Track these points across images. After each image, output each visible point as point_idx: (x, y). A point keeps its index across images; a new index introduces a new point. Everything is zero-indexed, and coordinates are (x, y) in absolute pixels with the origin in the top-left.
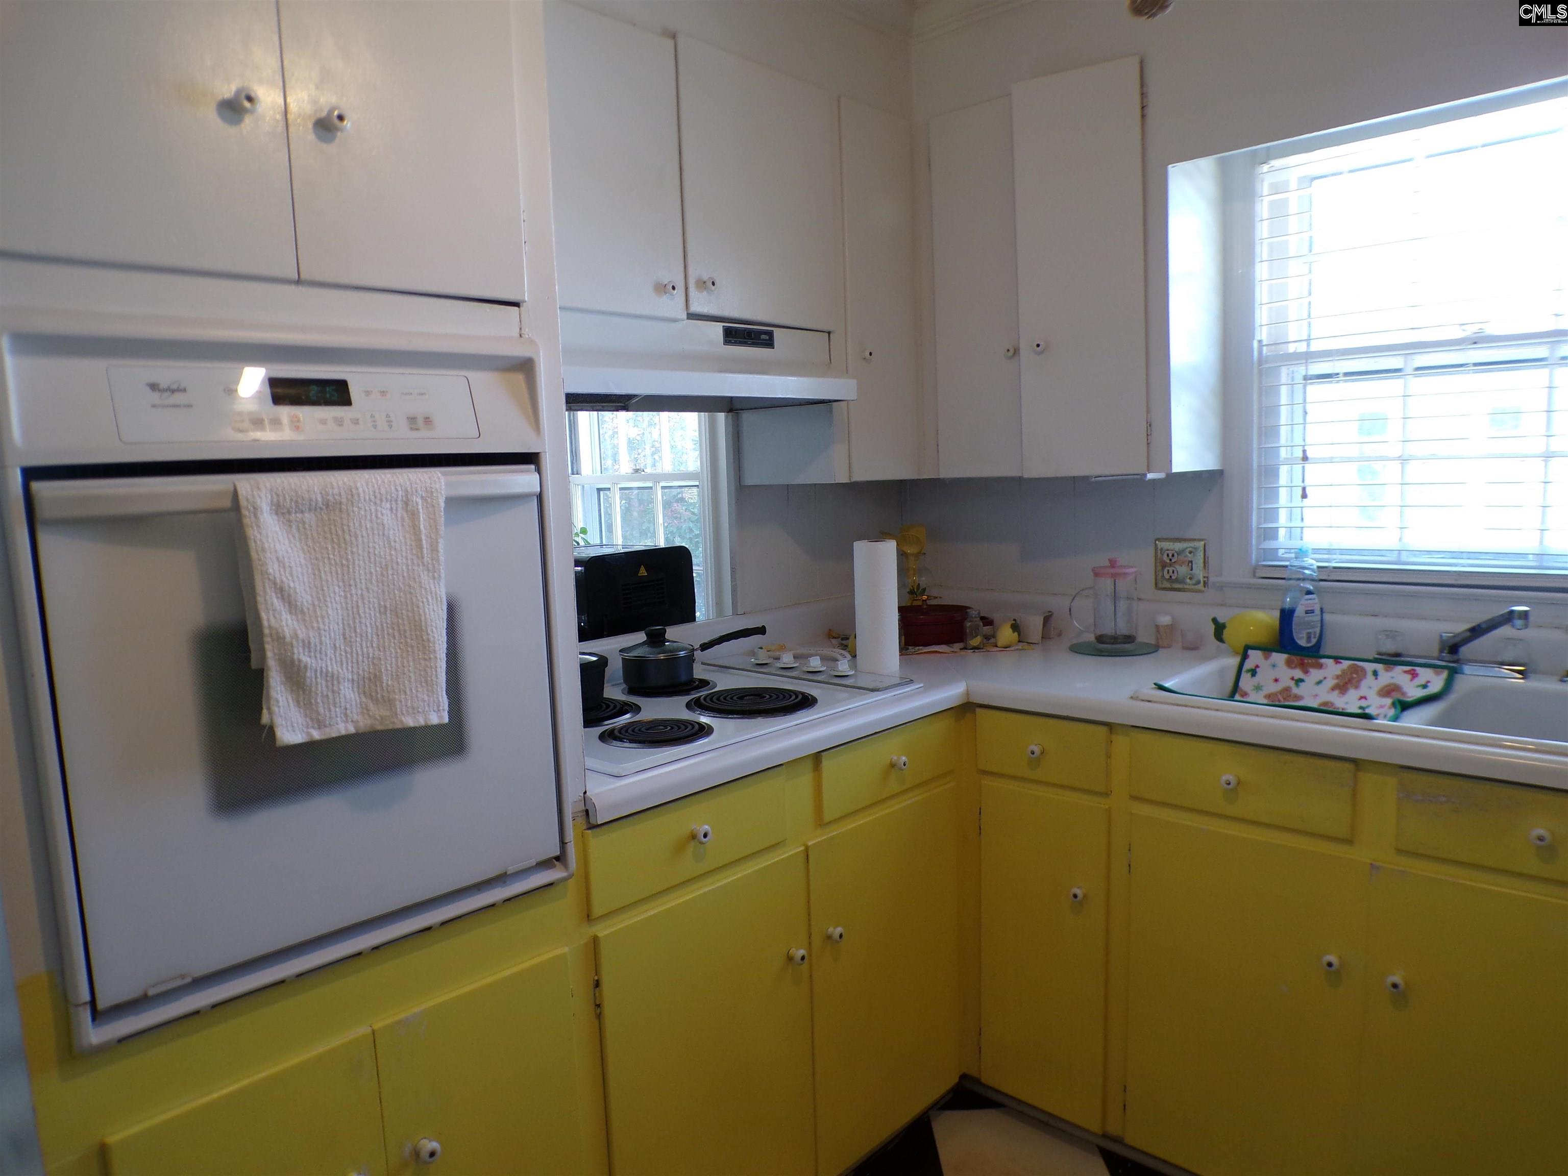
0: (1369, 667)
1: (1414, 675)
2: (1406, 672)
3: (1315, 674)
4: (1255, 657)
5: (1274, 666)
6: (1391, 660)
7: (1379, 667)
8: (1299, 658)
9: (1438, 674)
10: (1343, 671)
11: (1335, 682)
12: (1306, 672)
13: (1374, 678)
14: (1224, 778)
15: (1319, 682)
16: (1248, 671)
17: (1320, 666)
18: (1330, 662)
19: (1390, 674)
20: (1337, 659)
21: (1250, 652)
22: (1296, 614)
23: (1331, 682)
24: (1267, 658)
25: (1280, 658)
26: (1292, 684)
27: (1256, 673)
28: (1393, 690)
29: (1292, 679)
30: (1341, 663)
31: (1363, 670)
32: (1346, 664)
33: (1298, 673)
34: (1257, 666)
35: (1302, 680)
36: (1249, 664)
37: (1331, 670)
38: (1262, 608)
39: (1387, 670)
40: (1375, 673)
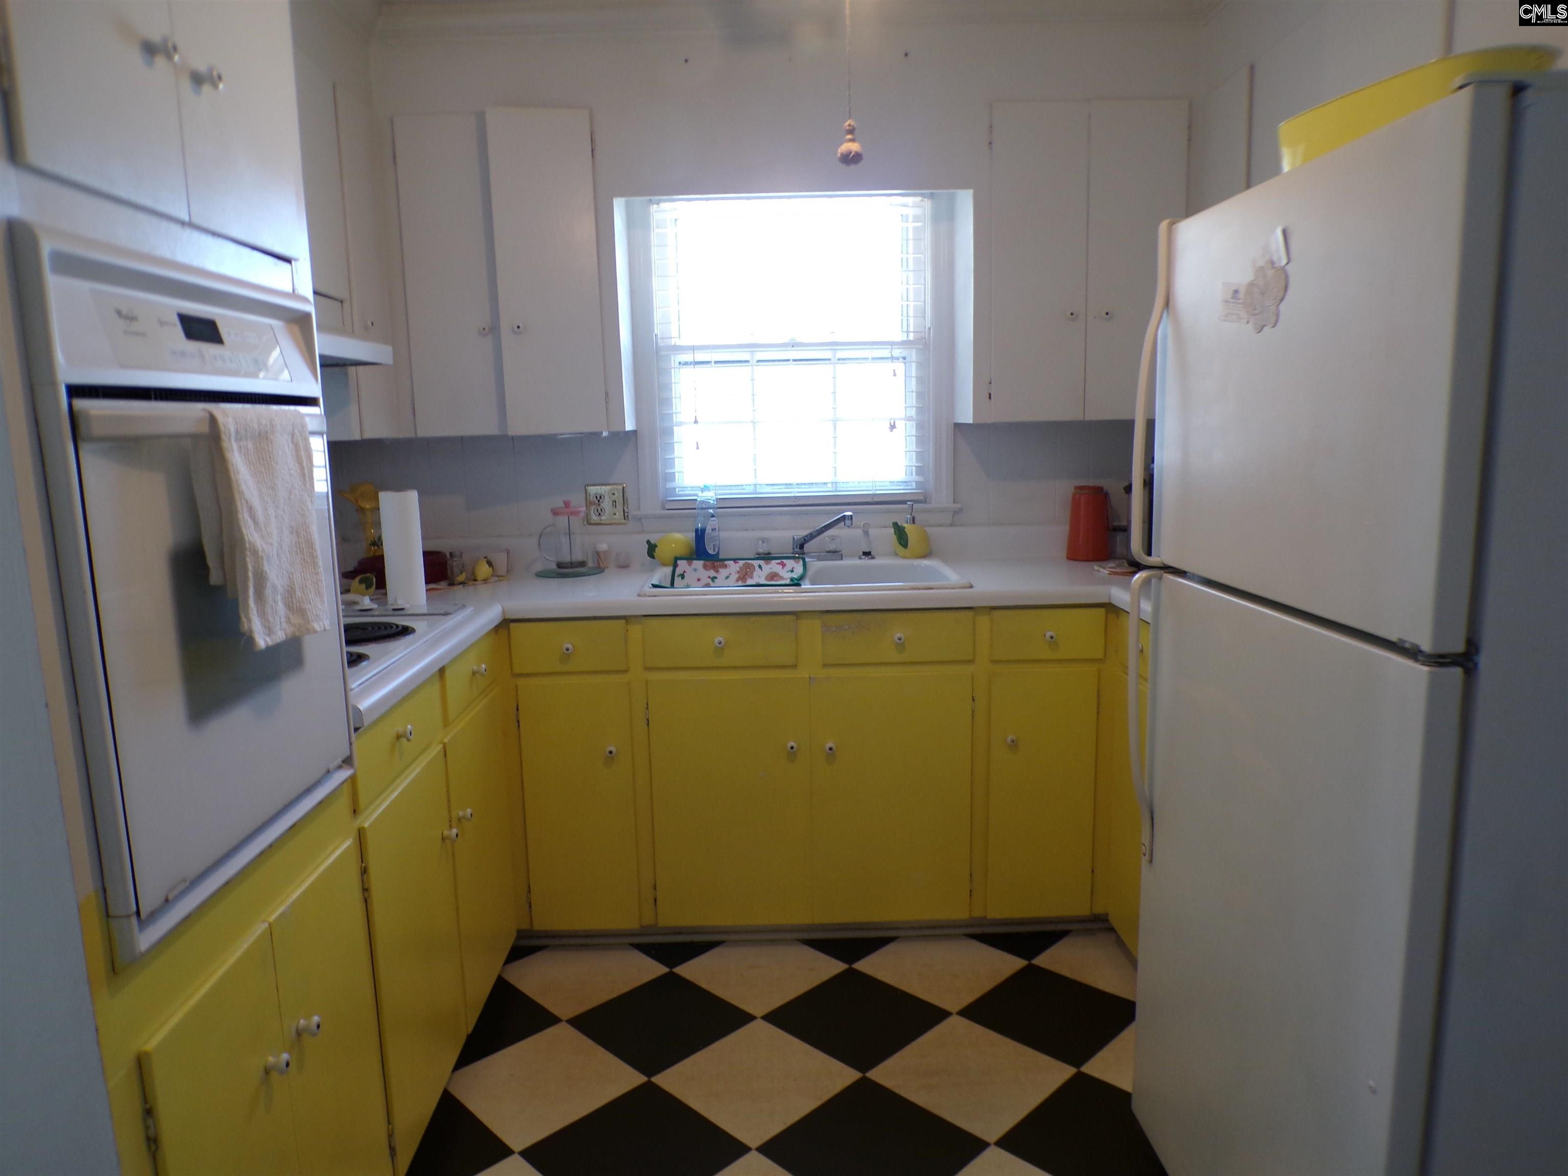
0: (756, 563)
1: (784, 565)
2: (778, 564)
3: (723, 572)
4: (682, 564)
5: (695, 570)
6: (767, 557)
7: (761, 562)
8: (711, 562)
9: (797, 563)
10: (740, 568)
11: (737, 576)
12: (717, 572)
13: (760, 570)
14: (716, 641)
15: (727, 577)
16: (679, 576)
17: (726, 566)
18: (731, 562)
19: (769, 566)
20: (735, 560)
21: (679, 562)
22: (706, 532)
23: (735, 576)
24: (690, 565)
25: (699, 564)
26: (710, 581)
27: (684, 576)
28: (774, 576)
29: (709, 577)
30: (738, 562)
31: (752, 565)
32: (741, 563)
33: (712, 573)
34: (685, 572)
35: (716, 578)
36: (679, 571)
37: (733, 568)
38: (679, 532)
39: (767, 564)
40: (760, 567)
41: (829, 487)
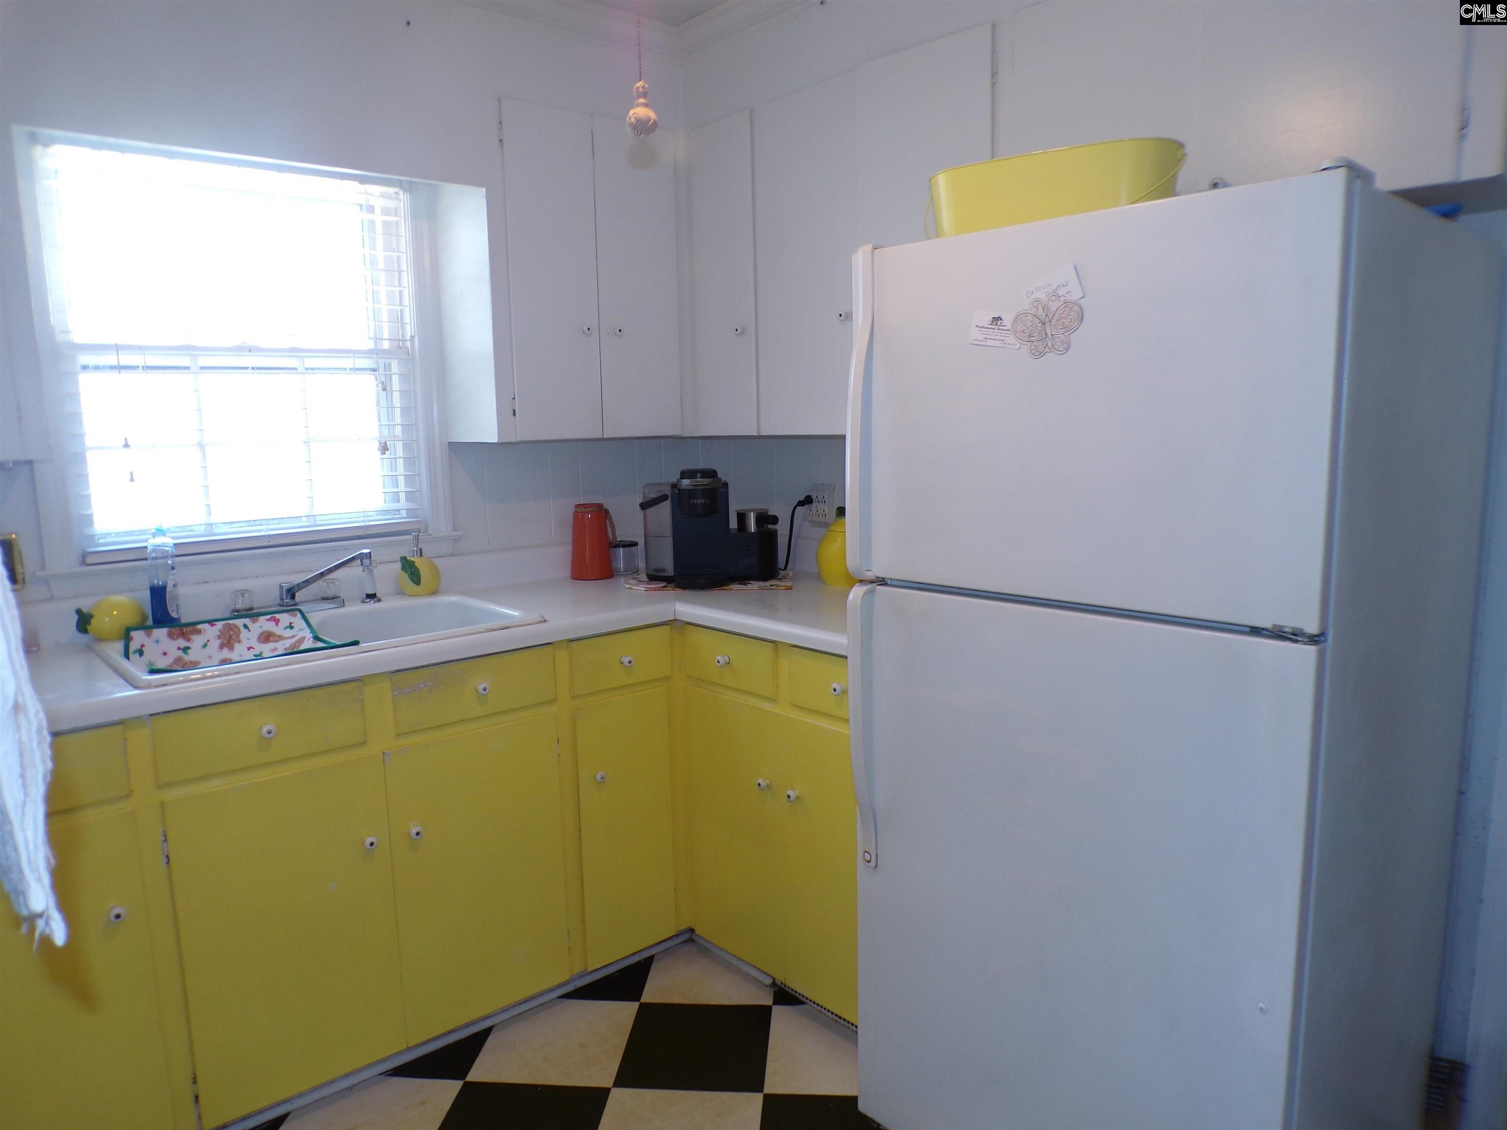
0: (239, 622)
1: (277, 622)
2: (268, 620)
3: (197, 641)
4: (138, 637)
5: (157, 641)
6: (251, 613)
7: (247, 621)
8: (177, 628)
9: (295, 616)
10: (220, 631)
11: (219, 642)
12: (189, 640)
13: (247, 630)
15: (205, 646)
16: (135, 652)
17: (199, 632)
18: (206, 626)
19: (257, 625)
20: (211, 622)
21: (133, 634)
22: (168, 589)
23: (215, 643)
24: (149, 635)
25: (161, 633)
26: (180, 653)
27: (143, 652)
28: (269, 636)
29: (179, 648)
30: (215, 625)
31: (235, 626)
32: (220, 625)
33: (182, 643)
34: (143, 646)
35: (188, 648)
36: (134, 646)
37: (211, 633)
38: (119, 592)
39: (254, 622)
40: (246, 626)
41: (304, 522)
